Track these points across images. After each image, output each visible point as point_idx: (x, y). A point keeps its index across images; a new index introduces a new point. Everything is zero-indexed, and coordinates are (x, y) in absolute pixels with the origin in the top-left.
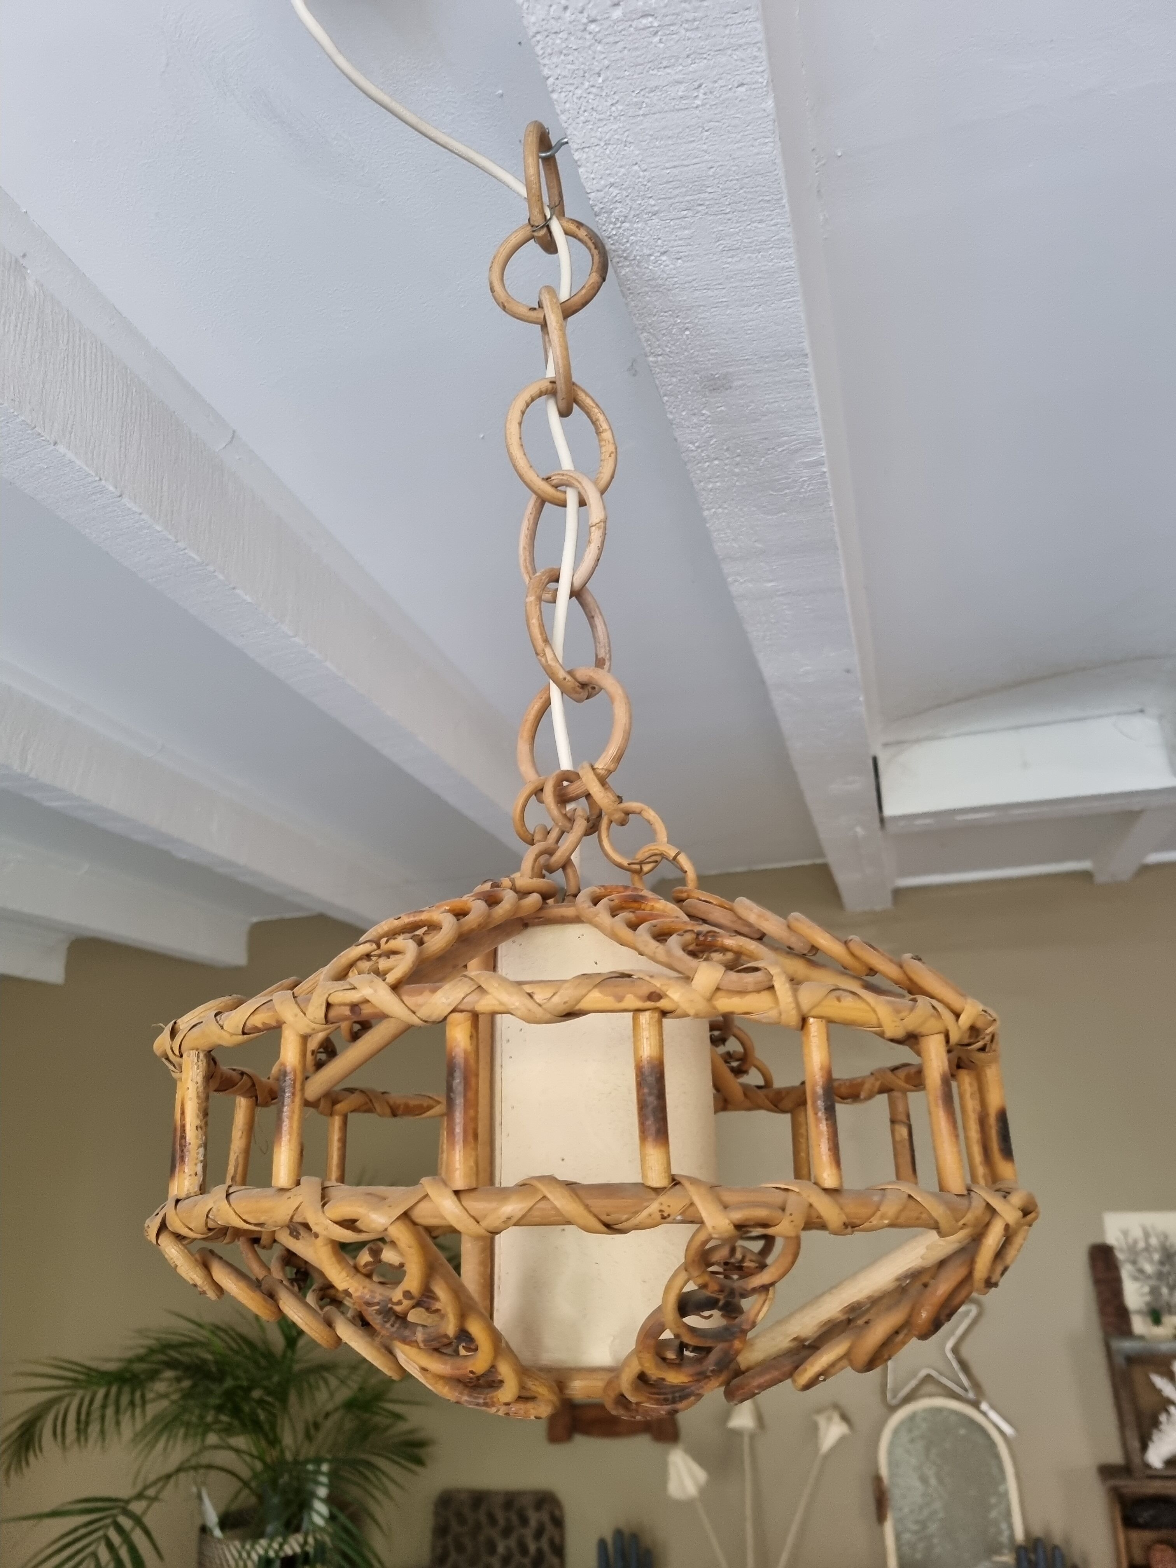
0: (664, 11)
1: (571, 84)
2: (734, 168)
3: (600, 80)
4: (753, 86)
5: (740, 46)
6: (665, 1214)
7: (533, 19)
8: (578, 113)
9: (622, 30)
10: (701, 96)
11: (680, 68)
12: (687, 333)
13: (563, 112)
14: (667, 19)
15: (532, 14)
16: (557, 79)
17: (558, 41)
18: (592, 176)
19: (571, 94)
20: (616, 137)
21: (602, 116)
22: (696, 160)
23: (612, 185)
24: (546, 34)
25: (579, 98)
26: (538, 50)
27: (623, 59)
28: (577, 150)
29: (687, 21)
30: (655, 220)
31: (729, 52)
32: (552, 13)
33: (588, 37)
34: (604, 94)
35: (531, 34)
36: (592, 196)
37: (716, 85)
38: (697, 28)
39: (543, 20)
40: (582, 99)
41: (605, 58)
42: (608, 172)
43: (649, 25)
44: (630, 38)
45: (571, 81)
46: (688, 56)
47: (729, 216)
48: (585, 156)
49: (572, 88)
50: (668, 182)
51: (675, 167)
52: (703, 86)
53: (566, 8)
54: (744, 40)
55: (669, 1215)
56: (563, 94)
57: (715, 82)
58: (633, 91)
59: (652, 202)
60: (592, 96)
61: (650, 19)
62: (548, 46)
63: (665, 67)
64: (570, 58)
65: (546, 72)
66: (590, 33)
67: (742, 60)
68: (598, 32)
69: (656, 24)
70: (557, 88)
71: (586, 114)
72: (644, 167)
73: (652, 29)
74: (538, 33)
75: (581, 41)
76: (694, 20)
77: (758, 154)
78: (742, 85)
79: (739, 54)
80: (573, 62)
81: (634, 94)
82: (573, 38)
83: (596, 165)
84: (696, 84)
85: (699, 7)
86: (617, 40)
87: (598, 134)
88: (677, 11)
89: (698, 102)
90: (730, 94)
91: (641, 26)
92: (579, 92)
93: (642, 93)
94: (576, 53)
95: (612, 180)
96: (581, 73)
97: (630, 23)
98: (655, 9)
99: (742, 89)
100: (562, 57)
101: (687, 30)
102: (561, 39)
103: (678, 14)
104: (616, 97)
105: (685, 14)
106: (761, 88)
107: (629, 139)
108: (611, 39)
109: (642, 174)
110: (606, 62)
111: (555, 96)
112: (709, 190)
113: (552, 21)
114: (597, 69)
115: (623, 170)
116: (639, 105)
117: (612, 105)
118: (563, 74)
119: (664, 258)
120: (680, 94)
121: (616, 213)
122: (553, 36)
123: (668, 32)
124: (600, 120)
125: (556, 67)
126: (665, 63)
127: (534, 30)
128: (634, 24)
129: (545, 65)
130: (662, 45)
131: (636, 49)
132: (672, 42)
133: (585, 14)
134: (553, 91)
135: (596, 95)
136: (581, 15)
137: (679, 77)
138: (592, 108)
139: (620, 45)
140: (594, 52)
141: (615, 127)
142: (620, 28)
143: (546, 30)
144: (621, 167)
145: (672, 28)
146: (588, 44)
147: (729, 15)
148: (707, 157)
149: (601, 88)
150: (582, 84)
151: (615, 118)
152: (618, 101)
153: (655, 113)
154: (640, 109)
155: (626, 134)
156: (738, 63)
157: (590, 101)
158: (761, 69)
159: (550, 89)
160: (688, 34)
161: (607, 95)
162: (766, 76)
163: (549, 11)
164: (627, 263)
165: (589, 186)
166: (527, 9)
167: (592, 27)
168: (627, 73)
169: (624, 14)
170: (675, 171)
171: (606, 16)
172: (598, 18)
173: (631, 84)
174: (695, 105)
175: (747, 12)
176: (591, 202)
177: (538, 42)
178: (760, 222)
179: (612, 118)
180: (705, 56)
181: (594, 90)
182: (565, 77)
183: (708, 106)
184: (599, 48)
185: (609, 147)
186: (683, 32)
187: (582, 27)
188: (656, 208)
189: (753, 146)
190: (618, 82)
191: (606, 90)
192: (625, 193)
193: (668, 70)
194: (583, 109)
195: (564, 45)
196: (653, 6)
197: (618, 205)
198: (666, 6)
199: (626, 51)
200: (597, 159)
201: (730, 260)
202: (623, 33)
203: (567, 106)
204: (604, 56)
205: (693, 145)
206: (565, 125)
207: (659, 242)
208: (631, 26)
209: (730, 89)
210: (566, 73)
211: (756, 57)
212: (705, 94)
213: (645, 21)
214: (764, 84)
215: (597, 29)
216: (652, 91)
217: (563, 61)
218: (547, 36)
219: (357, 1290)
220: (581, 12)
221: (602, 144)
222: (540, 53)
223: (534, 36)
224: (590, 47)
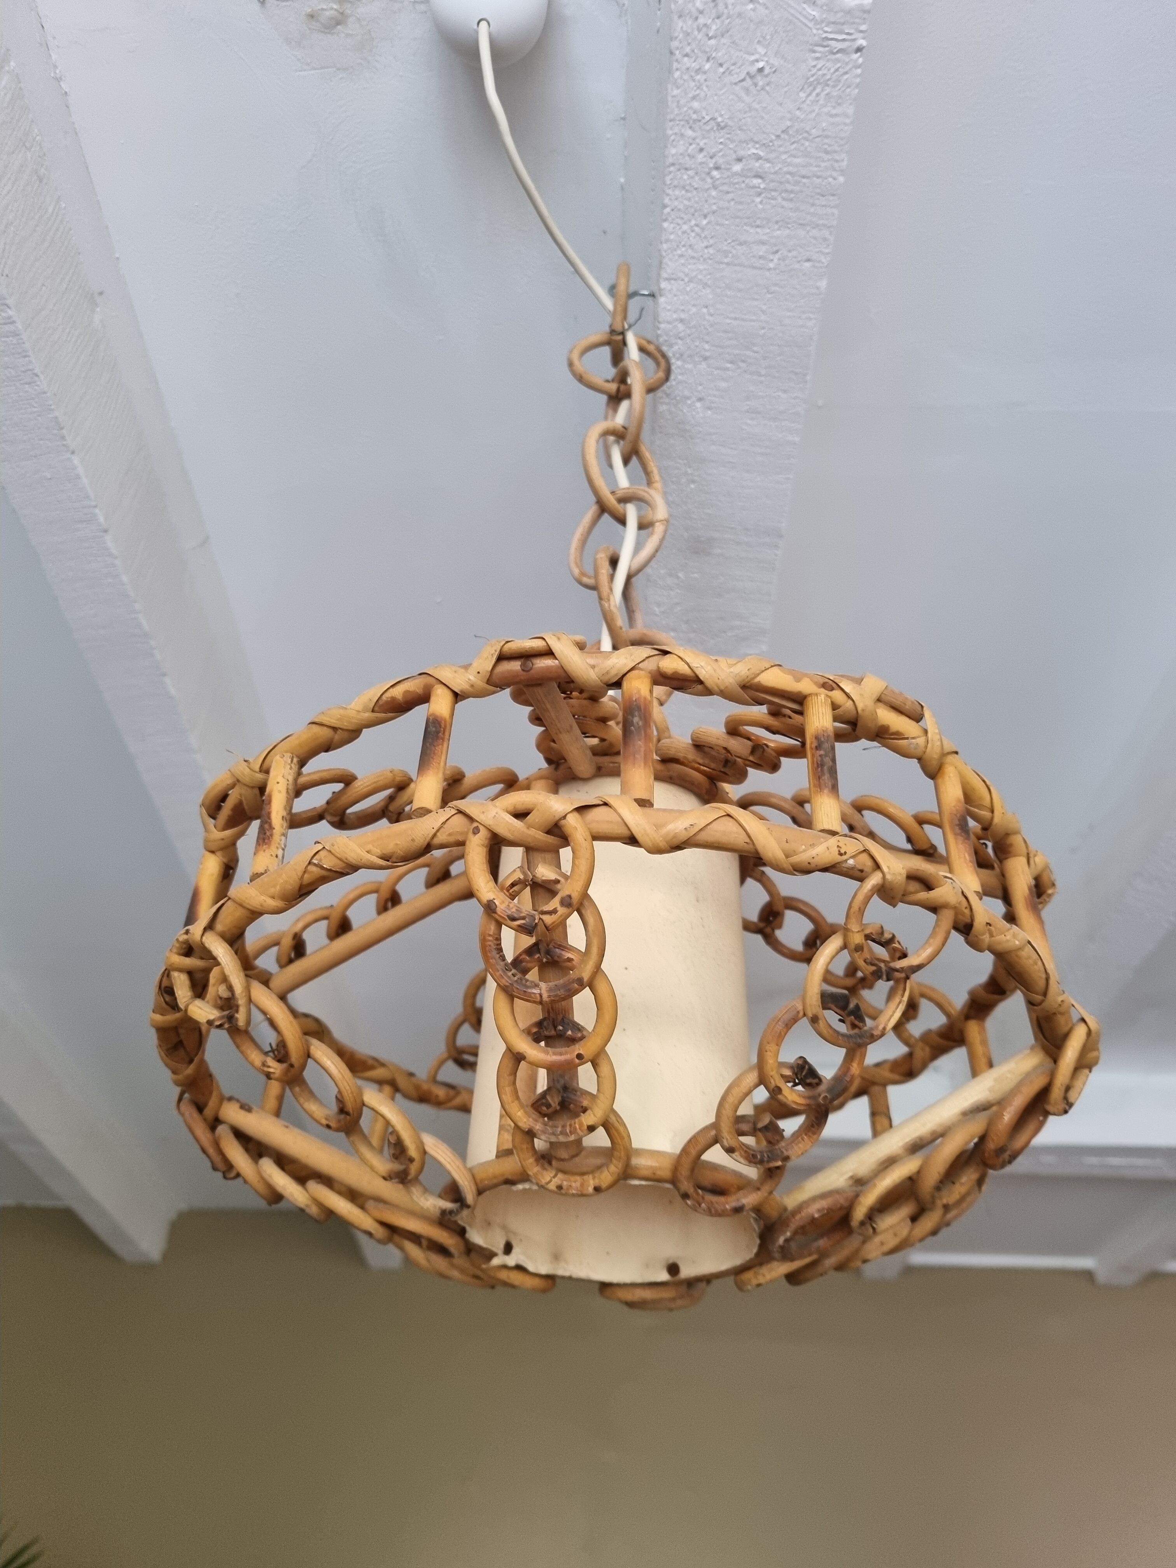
0: (772, 176)
1: (682, 218)
2: (780, 335)
3: (705, 222)
4: (817, 264)
5: (818, 225)
6: (843, 852)
7: (673, 151)
8: (678, 246)
9: (737, 183)
10: (776, 261)
11: (768, 231)
12: (692, 486)
13: (667, 241)
14: (773, 184)
15: (675, 147)
16: (673, 210)
17: (685, 177)
18: (669, 308)
19: (678, 227)
20: (700, 277)
21: (695, 255)
22: (754, 318)
23: (682, 321)
24: (677, 167)
25: (684, 232)
26: (668, 180)
27: (728, 209)
28: (667, 279)
29: (786, 191)
30: (704, 365)
31: (808, 228)
32: (689, 151)
33: (709, 180)
34: (703, 235)
35: (667, 164)
36: (662, 326)
37: (790, 255)
38: (791, 200)
39: (681, 154)
40: (686, 235)
41: (714, 204)
42: (682, 308)
43: (757, 185)
44: (740, 193)
45: (683, 215)
46: (777, 222)
47: (763, 379)
48: (669, 287)
49: (680, 221)
50: (726, 332)
51: (736, 319)
52: (780, 253)
53: (701, 150)
54: (821, 222)
55: (845, 853)
56: (672, 226)
57: (790, 251)
58: (726, 240)
59: (707, 347)
60: (693, 234)
61: (760, 181)
62: (676, 179)
63: (758, 226)
64: (689, 195)
65: (667, 201)
66: (712, 178)
67: (815, 238)
68: (718, 179)
69: (762, 186)
70: (670, 219)
71: (683, 249)
72: (712, 311)
73: (759, 190)
74: (673, 164)
75: (701, 183)
76: (792, 192)
77: (802, 326)
78: (808, 260)
79: (815, 232)
80: (689, 199)
81: (726, 243)
82: (697, 178)
83: (675, 298)
84: (775, 249)
85: (800, 182)
86: (730, 190)
87: (686, 270)
88: (783, 180)
89: (771, 265)
90: (797, 266)
91: (751, 184)
92: (685, 227)
93: (733, 244)
94: (695, 192)
95: (683, 316)
96: (692, 210)
97: (744, 179)
98: (766, 173)
99: (807, 264)
100: (683, 192)
101: (784, 199)
102: (688, 175)
103: (781, 183)
104: (711, 242)
105: (787, 185)
106: (821, 267)
107: (709, 282)
108: (725, 188)
109: (707, 317)
110: (714, 207)
111: (665, 225)
112: (755, 349)
113: (687, 158)
114: (706, 211)
115: (694, 310)
116: (726, 253)
117: (707, 247)
118: (679, 207)
119: (698, 405)
120: (761, 254)
121: (676, 348)
122: (683, 171)
123: (770, 196)
124: (693, 258)
125: (676, 199)
126: (758, 222)
127: (671, 160)
128: (747, 181)
129: (668, 195)
130: (760, 206)
131: (741, 203)
132: (769, 207)
133: (714, 160)
134: (665, 220)
135: (698, 235)
136: (709, 160)
137: (765, 238)
138: (690, 246)
139: (730, 196)
140: (709, 196)
141: (701, 267)
142: (736, 181)
143: (680, 164)
144: (694, 305)
145: (773, 193)
146: (706, 187)
147: (818, 197)
148: (763, 317)
149: (703, 229)
150: (690, 221)
151: (704, 260)
152: (711, 246)
153: (735, 265)
154: (726, 257)
155: (709, 277)
156: (812, 240)
157: (691, 238)
158: (827, 251)
159: (664, 217)
160: (785, 203)
161: (705, 237)
162: (829, 259)
163: (688, 148)
164: (667, 400)
165: (664, 315)
166: (673, 141)
167: (715, 173)
168: (727, 222)
169: (743, 170)
170: (735, 323)
171: (728, 166)
172: (723, 167)
173: (727, 233)
174: (767, 267)
175: (831, 198)
176: (659, 332)
177: (670, 172)
178: (785, 391)
179: (702, 259)
180: (790, 226)
181: (696, 229)
182: (679, 210)
183: (777, 271)
184: (714, 193)
185: (692, 285)
186: (780, 199)
187: (707, 170)
188: (707, 354)
189: (800, 317)
190: (718, 228)
191: (706, 233)
192: (688, 332)
193: (758, 230)
194: (683, 243)
195: (688, 182)
196: (766, 170)
197: (680, 342)
198: (775, 173)
199: (732, 203)
200: (679, 293)
201: (749, 422)
202: (737, 186)
203: (672, 237)
204: (714, 201)
205: (756, 303)
206: (664, 254)
207: (700, 388)
208: (744, 182)
209: (799, 262)
210: (681, 207)
211: (825, 239)
212: (779, 259)
213: (756, 181)
214: (826, 264)
215: (718, 177)
216: (741, 244)
217: (682, 196)
218: (679, 170)
219: (503, 902)
220: (711, 158)
221: (686, 280)
222: (668, 182)
223: (669, 167)
224: (709, 189)
